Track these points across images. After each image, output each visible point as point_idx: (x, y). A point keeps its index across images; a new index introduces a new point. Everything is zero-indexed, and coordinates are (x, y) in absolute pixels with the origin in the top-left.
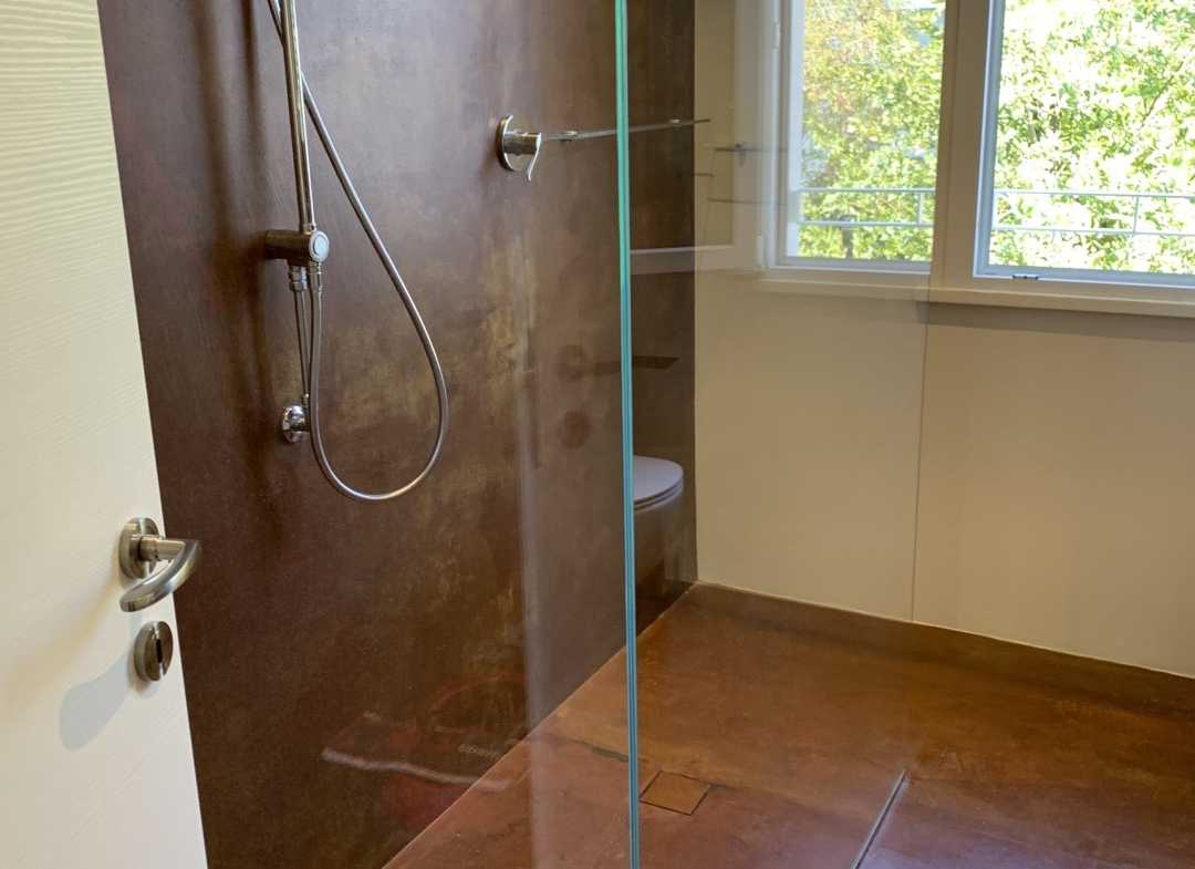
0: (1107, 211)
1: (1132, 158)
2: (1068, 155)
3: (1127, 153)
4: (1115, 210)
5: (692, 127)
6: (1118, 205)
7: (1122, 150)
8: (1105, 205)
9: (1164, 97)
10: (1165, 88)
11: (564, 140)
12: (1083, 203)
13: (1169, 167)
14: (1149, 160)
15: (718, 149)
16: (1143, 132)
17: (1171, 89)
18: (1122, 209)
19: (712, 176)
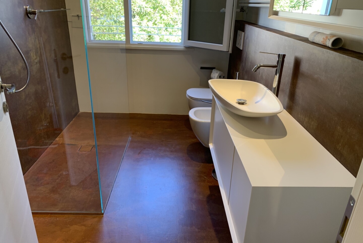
0: (149, 33)
1: (153, 22)
2: (141, 21)
3: (152, 21)
4: (151, 33)
5: (66, 11)
6: (151, 32)
7: (151, 21)
8: (149, 32)
9: (157, 9)
10: (157, 8)
11: (40, 12)
12: (145, 31)
13: (160, 24)
14: (156, 23)
15: (73, 16)
16: (154, 17)
17: (159, 8)
18: (152, 33)
19: (72, 22)
